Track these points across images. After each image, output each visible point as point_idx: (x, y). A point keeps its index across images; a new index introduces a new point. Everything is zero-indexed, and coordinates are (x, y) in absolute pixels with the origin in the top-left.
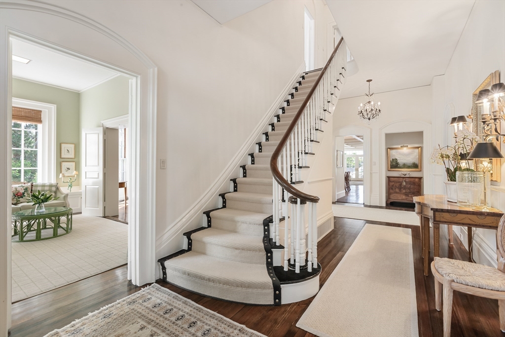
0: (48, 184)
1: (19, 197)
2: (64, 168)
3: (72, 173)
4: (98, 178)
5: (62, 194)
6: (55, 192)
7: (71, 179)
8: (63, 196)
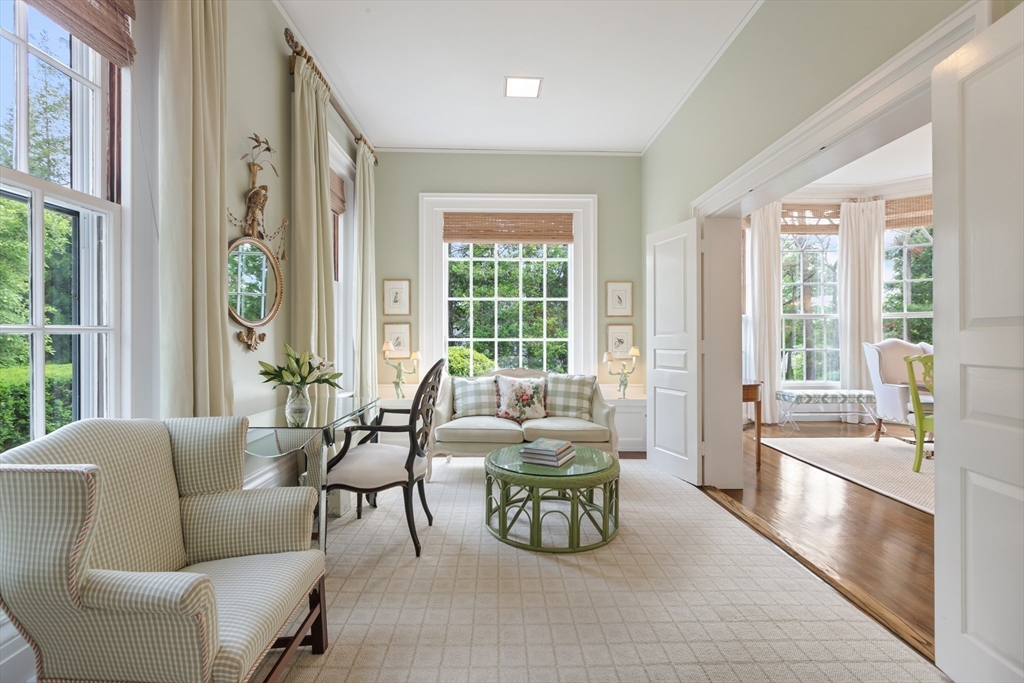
0: (576, 378)
1: (525, 403)
2: (612, 341)
3: (628, 352)
4: (685, 368)
5: (604, 406)
6: (591, 400)
7: (624, 366)
8: (606, 411)
